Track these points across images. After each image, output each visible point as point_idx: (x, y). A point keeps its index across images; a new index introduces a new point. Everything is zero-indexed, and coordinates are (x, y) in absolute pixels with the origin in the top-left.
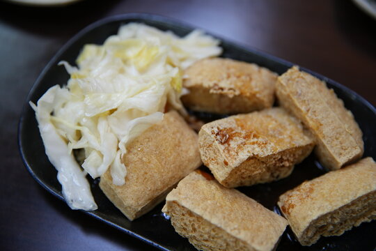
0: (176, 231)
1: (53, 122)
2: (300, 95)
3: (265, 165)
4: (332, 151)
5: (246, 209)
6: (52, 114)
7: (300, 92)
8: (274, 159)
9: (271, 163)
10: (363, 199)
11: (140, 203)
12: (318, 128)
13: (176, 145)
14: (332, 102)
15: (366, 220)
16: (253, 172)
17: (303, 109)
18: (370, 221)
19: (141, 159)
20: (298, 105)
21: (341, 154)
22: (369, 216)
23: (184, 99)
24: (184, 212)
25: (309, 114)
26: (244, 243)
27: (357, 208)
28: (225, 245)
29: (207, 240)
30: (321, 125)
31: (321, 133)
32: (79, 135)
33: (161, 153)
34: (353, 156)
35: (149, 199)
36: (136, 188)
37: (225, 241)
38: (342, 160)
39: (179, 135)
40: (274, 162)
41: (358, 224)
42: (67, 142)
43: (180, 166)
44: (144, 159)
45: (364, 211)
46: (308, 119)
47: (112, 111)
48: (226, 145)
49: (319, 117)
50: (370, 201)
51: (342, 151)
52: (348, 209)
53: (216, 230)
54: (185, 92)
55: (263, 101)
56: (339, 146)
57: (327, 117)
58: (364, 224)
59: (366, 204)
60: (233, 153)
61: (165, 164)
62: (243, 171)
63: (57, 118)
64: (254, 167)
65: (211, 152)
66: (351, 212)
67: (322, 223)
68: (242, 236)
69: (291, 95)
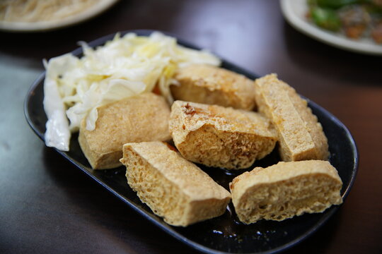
0: (128, 183)
1: (59, 84)
2: (271, 95)
3: (222, 143)
4: (287, 143)
5: (194, 173)
6: (60, 77)
7: (271, 92)
8: (232, 138)
9: (228, 143)
10: (303, 181)
11: (103, 149)
12: (280, 122)
13: (150, 115)
14: (300, 106)
15: (309, 210)
16: (210, 146)
17: (271, 105)
18: (311, 212)
19: (115, 115)
20: (268, 103)
21: (296, 146)
22: (312, 207)
23: (172, 87)
24: (137, 161)
25: (275, 111)
26: (177, 187)
27: (296, 190)
28: (162, 192)
29: (149, 190)
30: (283, 120)
31: (282, 127)
32: (75, 92)
33: (134, 116)
34: (306, 150)
35: (112, 150)
36: (103, 135)
37: (163, 187)
38: (295, 152)
39: (156, 109)
40: (231, 141)
41: (299, 213)
42: (63, 96)
43: (148, 133)
44: (118, 115)
45: (304, 197)
46: (273, 114)
47: (105, 77)
48: (190, 115)
49: (283, 114)
50: (311, 185)
51: (297, 145)
52: (286, 188)
53: (158, 176)
54: (175, 82)
55: (240, 100)
56: (295, 140)
57: (290, 115)
58: (306, 214)
59: (306, 187)
60: (192, 121)
61: (135, 125)
62: (200, 141)
63: (62, 81)
64: (211, 141)
65: (177, 122)
66: (290, 192)
67: (259, 197)
68: (177, 181)
69: (264, 95)
